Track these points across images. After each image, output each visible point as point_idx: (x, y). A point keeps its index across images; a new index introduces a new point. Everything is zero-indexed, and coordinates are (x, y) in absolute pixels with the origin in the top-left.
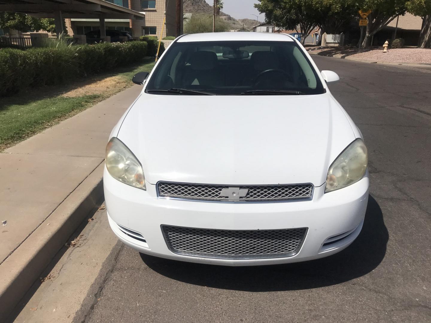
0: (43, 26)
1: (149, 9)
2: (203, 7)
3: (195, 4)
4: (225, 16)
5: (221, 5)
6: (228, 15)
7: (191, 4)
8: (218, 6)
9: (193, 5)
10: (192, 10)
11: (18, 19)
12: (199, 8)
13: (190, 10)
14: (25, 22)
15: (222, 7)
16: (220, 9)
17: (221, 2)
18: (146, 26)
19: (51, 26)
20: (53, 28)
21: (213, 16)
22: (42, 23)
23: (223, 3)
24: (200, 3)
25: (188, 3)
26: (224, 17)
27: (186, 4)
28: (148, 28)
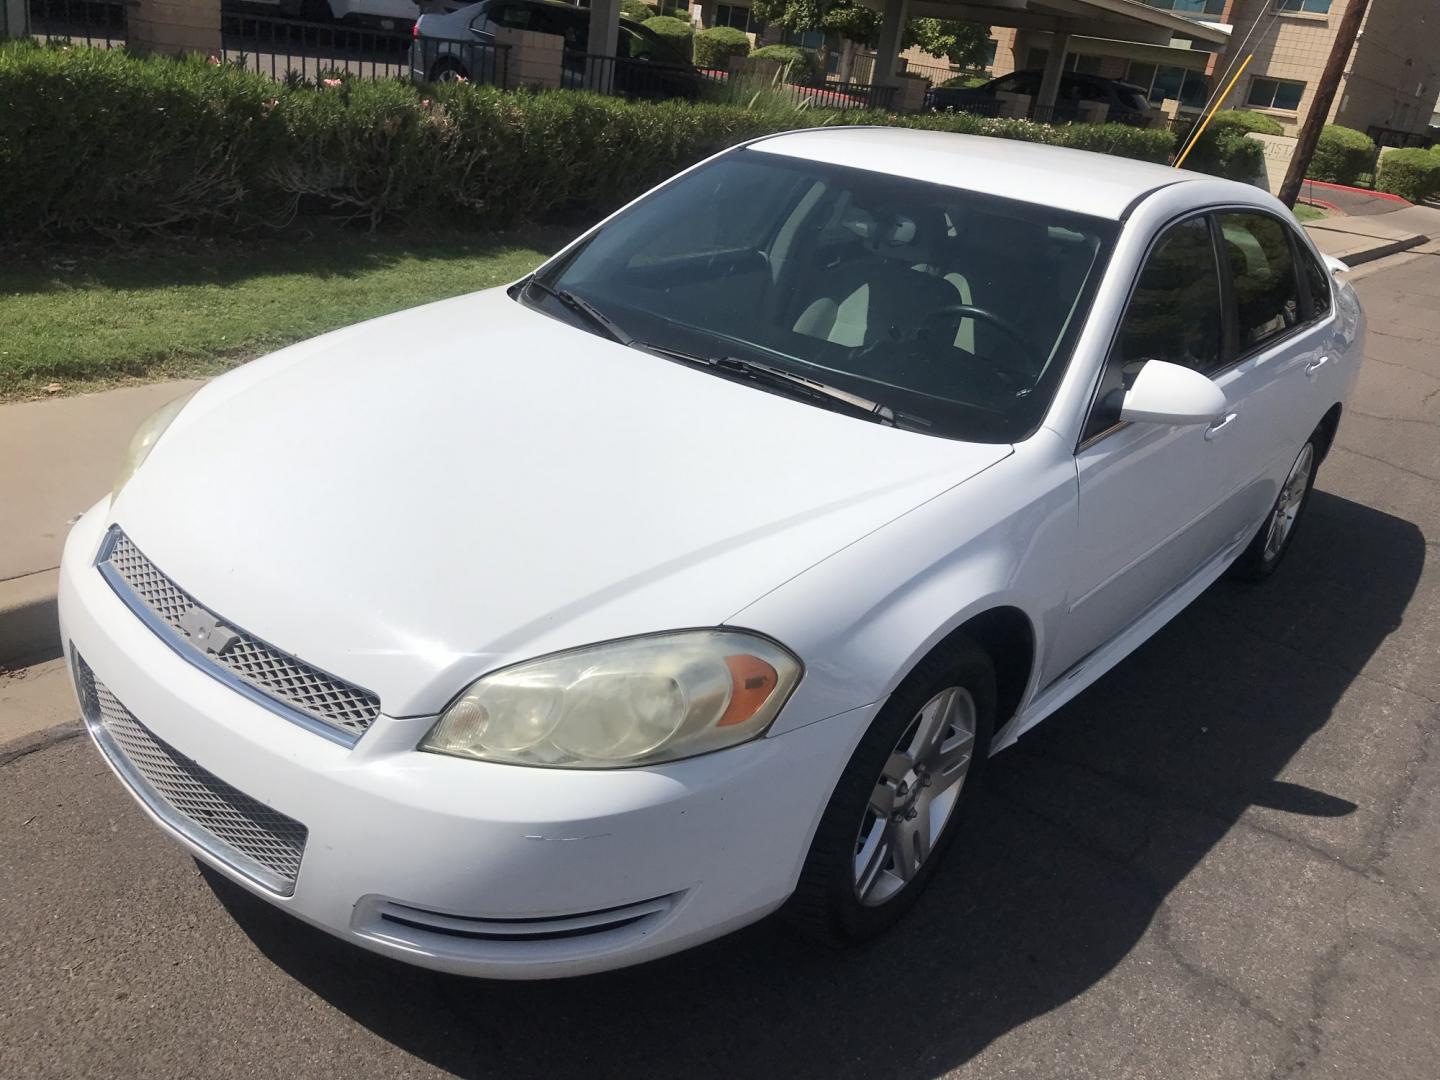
0: (920, 35)
1: (1302, 14)
11: (857, 7)
14: (875, 19)
18: (1268, 74)
19: (944, 38)
20: (946, 44)
22: (920, 27)
28: (1273, 83)
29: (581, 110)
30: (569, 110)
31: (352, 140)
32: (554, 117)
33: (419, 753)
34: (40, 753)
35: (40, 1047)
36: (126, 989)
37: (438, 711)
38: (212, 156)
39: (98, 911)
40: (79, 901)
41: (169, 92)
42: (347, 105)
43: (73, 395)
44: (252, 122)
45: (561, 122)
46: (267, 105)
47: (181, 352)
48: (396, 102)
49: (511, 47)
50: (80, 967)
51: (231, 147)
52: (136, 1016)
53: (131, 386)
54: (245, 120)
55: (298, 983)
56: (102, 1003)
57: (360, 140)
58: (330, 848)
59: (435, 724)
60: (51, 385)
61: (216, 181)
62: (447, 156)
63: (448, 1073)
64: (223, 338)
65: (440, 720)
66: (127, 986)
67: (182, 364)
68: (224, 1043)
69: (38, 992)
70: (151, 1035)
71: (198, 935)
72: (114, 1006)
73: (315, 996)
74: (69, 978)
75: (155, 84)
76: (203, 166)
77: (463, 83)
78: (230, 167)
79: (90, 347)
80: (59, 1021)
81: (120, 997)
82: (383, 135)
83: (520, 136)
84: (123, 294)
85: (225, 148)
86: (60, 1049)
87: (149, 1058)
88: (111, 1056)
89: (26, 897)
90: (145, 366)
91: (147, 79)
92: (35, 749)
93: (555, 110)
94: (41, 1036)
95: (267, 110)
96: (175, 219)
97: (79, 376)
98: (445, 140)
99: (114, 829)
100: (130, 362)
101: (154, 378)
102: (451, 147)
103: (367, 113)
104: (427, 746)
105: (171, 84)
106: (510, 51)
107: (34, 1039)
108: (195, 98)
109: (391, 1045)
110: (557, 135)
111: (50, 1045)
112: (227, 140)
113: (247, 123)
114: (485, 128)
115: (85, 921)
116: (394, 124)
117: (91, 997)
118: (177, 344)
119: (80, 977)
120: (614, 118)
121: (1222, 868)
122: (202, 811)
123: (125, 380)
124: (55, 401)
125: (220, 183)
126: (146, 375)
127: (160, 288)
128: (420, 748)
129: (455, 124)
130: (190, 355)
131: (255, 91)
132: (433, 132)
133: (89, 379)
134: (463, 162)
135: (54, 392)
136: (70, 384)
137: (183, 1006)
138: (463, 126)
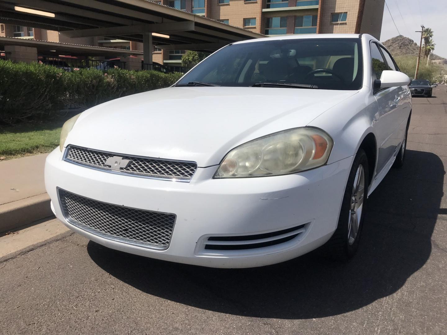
2: (413, 50)
3: (403, 47)
4: (440, 59)
5: (432, 47)
6: (443, 59)
7: (398, 48)
8: (428, 47)
9: (400, 48)
10: (399, 54)
12: (408, 52)
13: (396, 54)
15: (433, 49)
16: (430, 50)
17: (433, 44)
21: (418, 58)
23: (435, 44)
24: (409, 47)
25: (395, 46)
26: (437, 61)
27: (392, 48)
29: (152, 76)
30: (149, 76)
31: (84, 87)
32: (144, 78)
33: (214, 179)
34: (34, 251)
35: (71, 330)
36: (97, 309)
37: (218, 163)
38: (41, 92)
39: (76, 289)
40: (68, 287)
41: (27, 72)
42: (82, 75)
43: (10, 159)
44: (54, 80)
45: (146, 79)
46: (58, 75)
47: (43, 146)
48: (97, 74)
49: (125, 62)
50: (77, 305)
51: (47, 90)
52: (105, 316)
53: (29, 156)
54: (51, 80)
55: (161, 298)
56: (90, 314)
57: (86, 87)
58: (186, 220)
59: (218, 168)
60: (2, 157)
61: (42, 102)
62: (114, 91)
63: (230, 315)
64: (56, 141)
65: (220, 166)
66: (98, 308)
67: (44, 149)
68: (143, 318)
69: (64, 315)
70: (114, 320)
71: (117, 291)
72: (95, 314)
73: (169, 301)
74: (74, 309)
75: (22, 70)
76: (38, 97)
77: (116, 68)
78: (47, 97)
79: (12, 146)
80: (76, 322)
81: (96, 311)
82: (93, 86)
83: (135, 84)
84: (18, 134)
85: (45, 90)
86: (80, 330)
87: (116, 327)
88: (101, 329)
89: (46, 289)
90: (32, 150)
91: (20, 69)
92: (32, 250)
93: (144, 76)
94: (71, 327)
95: (58, 77)
96: (30, 115)
97: (11, 154)
98: (113, 86)
99: (71, 267)
100: (27, 149)
101: (36, 154)
102: (115, 88)
103: (88, 78)
104: (216, 177)
105: (27, 70)
106: (125, 64)
107: (68, 329)
108: (35, 74)
109: (205, 310)
110: (146, 83)
111: (76, 329)
112: (45, 87)
113: (52, 81)
114: (124, 82)
115: (72, 292)
116: (97, 81)
117: (85, 313)
118: (42, 143)
119: (78, 308)
120: (162, 77)
121: (442, 230)
122: (123, 230)
123: (26, 154)
124: (4, 161)
125: (43, 102)
126: (33, 153)
127: (29, 132)
128: (214, 178)
129: (115, 81)
130: (46, 146)
131: (54, 71)
132: (109, 84)
133: (14, 155)
134: (119, 93)
135: (3, 159)
136: (8, 157)
137: (122, 310)
138: (118, 81)
